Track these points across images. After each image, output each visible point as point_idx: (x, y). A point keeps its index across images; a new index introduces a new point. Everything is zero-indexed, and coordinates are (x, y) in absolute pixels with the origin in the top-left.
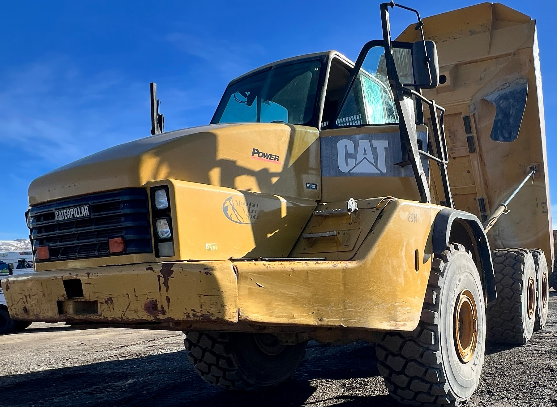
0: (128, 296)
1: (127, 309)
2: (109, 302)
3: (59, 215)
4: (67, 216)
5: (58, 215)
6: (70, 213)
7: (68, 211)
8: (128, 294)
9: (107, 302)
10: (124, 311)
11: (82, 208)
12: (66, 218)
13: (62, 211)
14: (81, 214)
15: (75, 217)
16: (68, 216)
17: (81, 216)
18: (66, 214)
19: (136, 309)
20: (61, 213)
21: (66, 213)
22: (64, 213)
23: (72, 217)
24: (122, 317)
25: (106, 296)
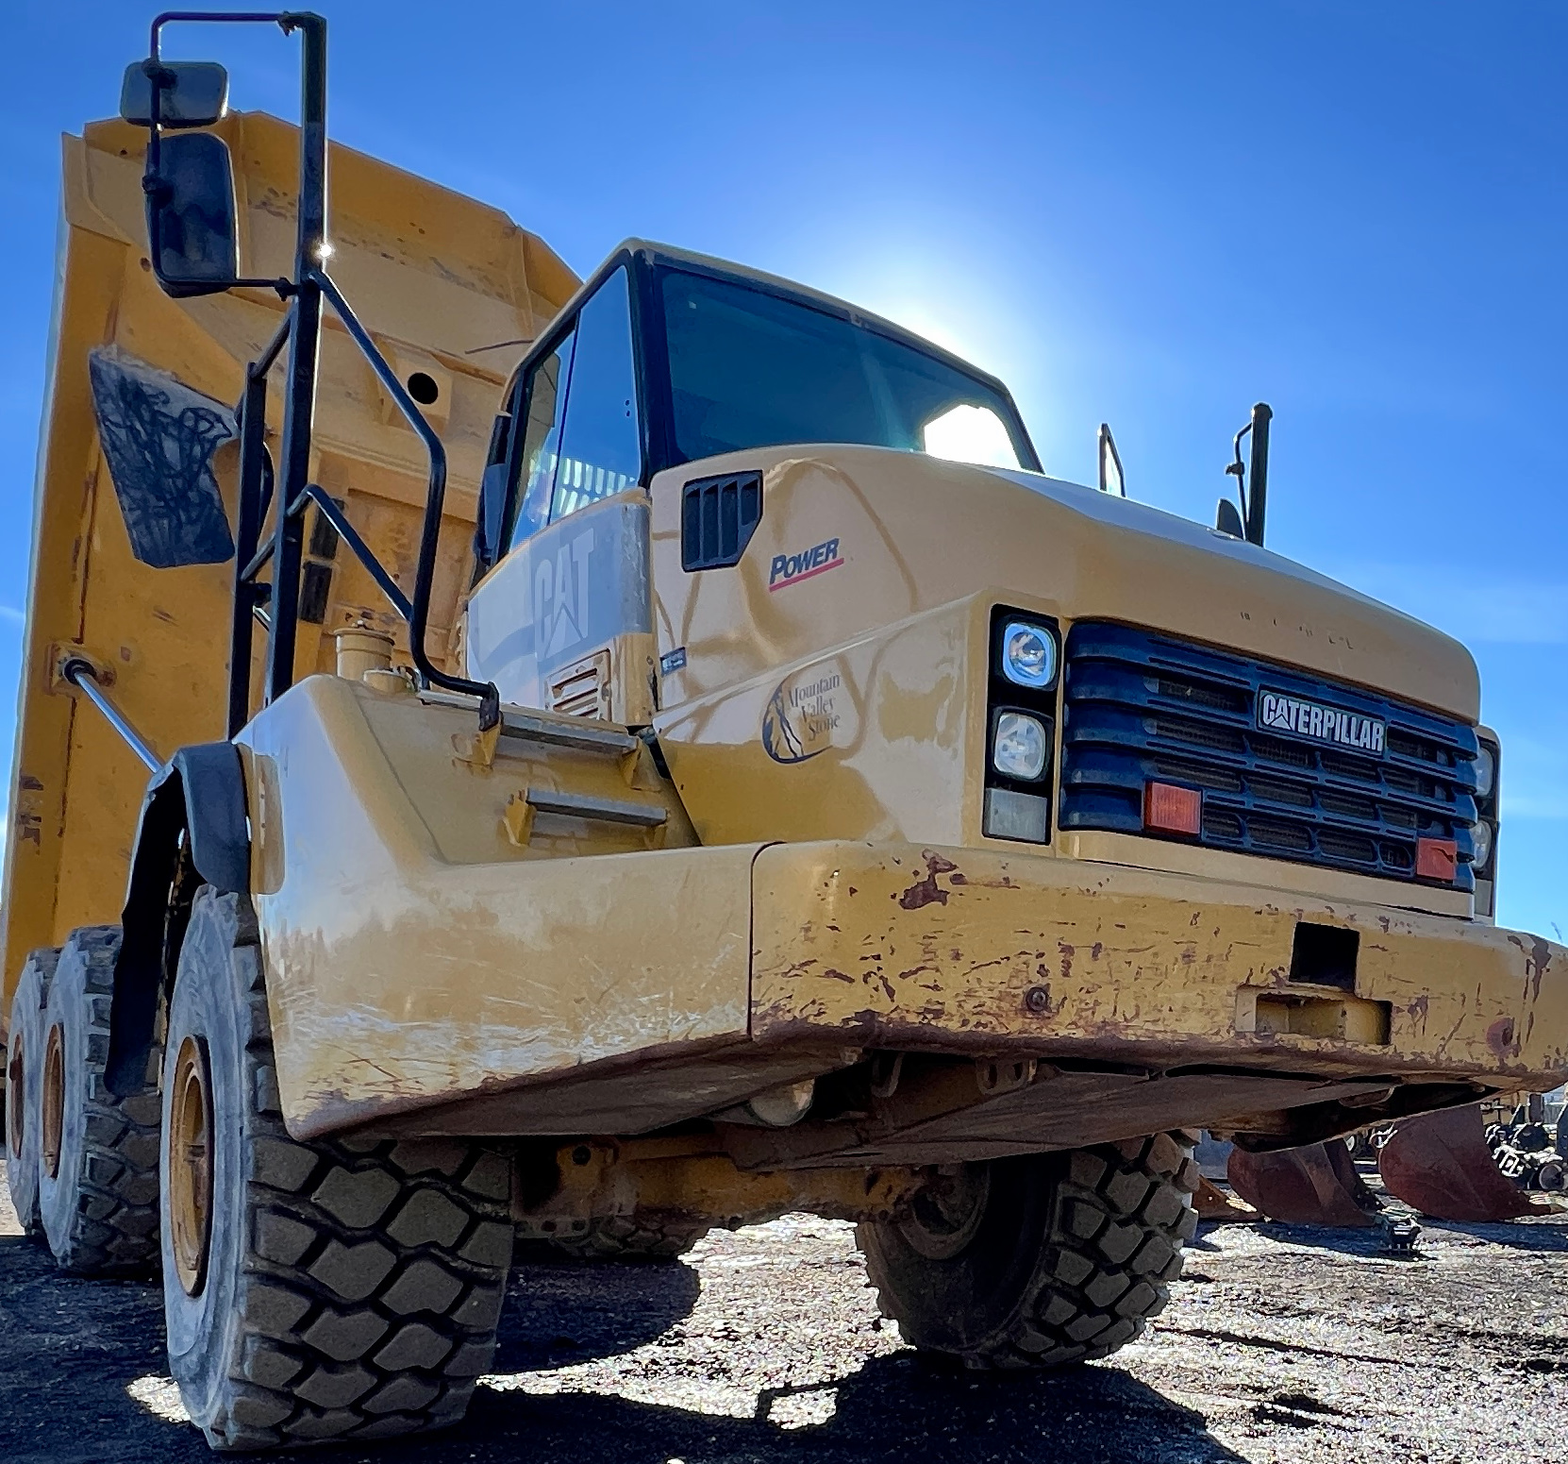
0: (1464, 1001)
1: (1451, 1035)
2: (1418, 1008)
3: (1279, 712)
4: (1307, 725)
5: (1273, 708)
6: (1322, 722)
7: (1317, 714)
8: (1463, 995)
9: (1412, 1010)
10: (1443, 1039)
11: (1366, 724)
12: (1302, 729)
13: (1294, 705)
14: (1358, 738)
15: (1337, 739)
16: (1312, 725)
17: (1355, 742)
18: (1303, 718)
19: (1470, 1035)
20: (1289, 708)
21: (1308, 713)
22: (1298, 710)
23: (1325, 734)
24: (1438, 1054)
25: (1414, 992)
